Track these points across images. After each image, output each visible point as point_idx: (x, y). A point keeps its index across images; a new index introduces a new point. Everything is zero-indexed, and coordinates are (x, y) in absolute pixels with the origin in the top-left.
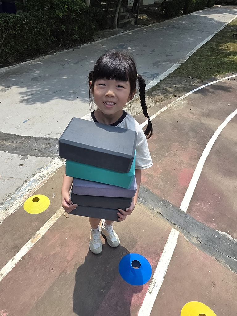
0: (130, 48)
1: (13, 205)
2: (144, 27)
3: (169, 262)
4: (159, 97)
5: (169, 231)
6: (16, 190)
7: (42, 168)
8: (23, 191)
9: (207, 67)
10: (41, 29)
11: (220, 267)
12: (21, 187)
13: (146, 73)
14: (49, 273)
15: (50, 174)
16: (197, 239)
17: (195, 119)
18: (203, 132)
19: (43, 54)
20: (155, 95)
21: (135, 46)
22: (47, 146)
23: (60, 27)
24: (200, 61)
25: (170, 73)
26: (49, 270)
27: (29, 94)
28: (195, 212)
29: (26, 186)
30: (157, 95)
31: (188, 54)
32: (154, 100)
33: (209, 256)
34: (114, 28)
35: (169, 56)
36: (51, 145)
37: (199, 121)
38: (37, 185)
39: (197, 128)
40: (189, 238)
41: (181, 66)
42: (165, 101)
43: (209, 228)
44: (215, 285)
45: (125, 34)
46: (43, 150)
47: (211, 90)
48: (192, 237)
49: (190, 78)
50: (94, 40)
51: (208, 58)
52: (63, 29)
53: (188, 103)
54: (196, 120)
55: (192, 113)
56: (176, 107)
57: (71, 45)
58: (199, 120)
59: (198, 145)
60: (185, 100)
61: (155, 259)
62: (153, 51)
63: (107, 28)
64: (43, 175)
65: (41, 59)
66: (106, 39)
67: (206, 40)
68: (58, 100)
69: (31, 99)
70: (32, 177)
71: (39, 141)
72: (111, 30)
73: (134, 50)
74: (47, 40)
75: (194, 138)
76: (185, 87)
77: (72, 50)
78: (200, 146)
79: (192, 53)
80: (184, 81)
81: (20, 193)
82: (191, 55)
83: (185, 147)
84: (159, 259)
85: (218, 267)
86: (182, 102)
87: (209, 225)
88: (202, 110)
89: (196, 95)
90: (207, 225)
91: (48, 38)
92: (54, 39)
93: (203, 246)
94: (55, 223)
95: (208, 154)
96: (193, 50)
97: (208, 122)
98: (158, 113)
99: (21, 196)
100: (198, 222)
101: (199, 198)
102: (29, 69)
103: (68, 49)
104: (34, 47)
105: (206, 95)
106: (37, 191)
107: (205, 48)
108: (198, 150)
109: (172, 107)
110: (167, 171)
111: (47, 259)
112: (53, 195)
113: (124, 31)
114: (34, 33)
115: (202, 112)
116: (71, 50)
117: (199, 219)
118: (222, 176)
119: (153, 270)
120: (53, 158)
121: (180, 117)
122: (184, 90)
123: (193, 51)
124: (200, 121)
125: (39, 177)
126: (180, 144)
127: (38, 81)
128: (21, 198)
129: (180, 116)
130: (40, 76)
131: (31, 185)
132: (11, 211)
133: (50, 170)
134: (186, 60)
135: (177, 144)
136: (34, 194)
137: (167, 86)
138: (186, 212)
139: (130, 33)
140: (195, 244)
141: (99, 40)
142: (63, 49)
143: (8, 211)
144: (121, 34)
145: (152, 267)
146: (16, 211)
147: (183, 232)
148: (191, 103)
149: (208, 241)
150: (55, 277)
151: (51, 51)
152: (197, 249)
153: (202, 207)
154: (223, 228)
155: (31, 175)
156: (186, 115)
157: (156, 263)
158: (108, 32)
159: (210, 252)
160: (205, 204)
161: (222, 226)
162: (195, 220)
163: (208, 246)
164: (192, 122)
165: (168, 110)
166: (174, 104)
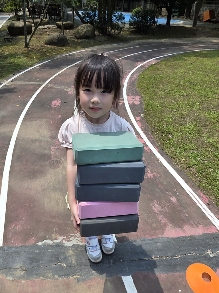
11: (49, 284)
16: (20, 269)
28: (11, 239)
33: (37, 279)
40: (12, 274)
43: (29, 247)
48: (15, 271)
87: (29, 242)
90: (26, 244)
95: (11, 164)
97: (2, 130)
100: (18, 248)
117: (17, 243)
118: (28, 180)
138: (2, 245)
140: (20, 278)
149: (31, 263)
152: (23, 282)
153: (17, 227)
154: (42, 237)
159: (36, 275)
160: (20, 222)
161: (41, 235)
162: (13, 247)
163: (33, 269)
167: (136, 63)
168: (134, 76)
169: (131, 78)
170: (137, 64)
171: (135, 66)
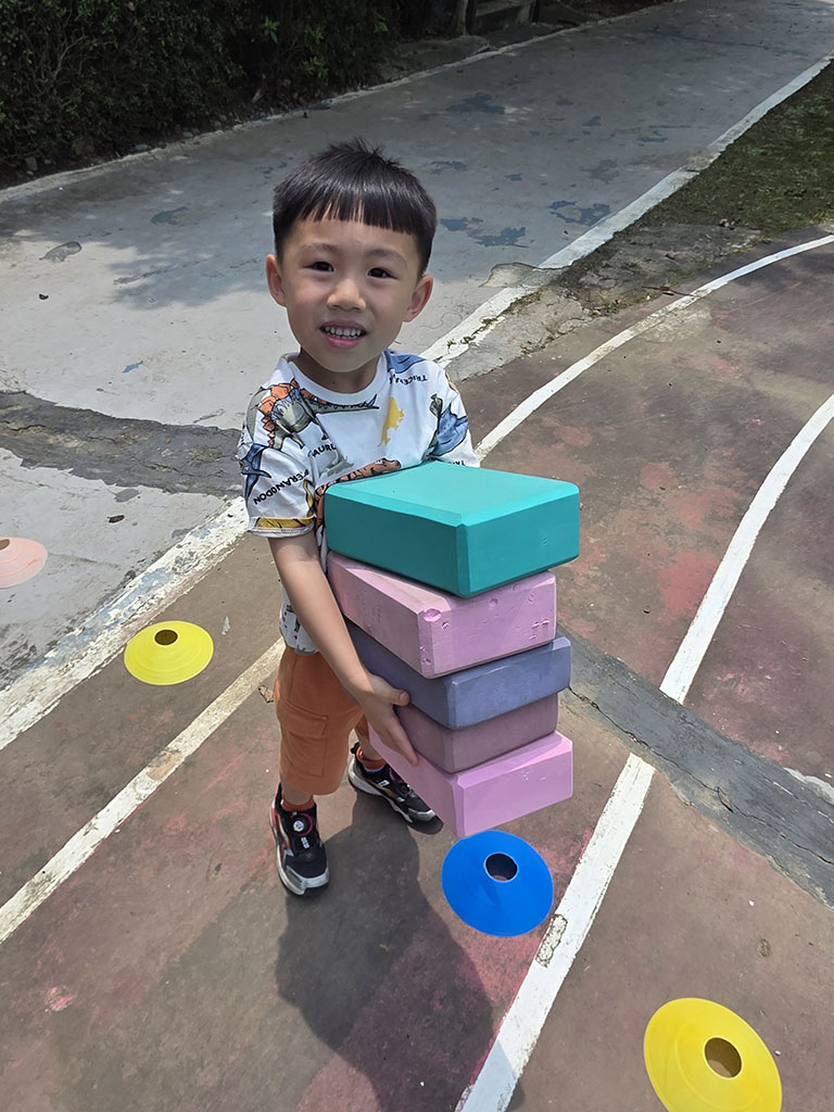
0: (509, 110)
1: (89, 651)
2: (566, 31)
3: (614, 867)
4: (605, 295)
5: (619, 765)
6: (101, 603)
7: (186, 531)
8: (122, 606)
9: (789, 187)
10: (191, 30)
11: (789, 892)
12: (115, 591)
13: (564, 203)
14: (207, 878)
15: (213, 552)
16: (716, 794)
17: (732, 377)
18: (760, 427)
19: (194, 126)
20: (592, 285)
21: (530, 102)
22: (204, 458)
23: (261, 26)
24: (763, 165)
25: (651, 205)
26: (208, 871)
27: (145, 269)
28: (712, 703)
29: (133, 589)
30: (599, 287)
31: (722, 137)
32: (589, 303)
33: (755, 853)
34: (454, 34)
35: (652, 143)
36: (219, 455)
37: (746, 386)
38: (169, 587)
39: (740, 410)
40: (687, 788)
41: (694, 180)
42: (629, 310)
43: (759, 759)
44: (768, 949)
45: (493, 57)
46: (194, 470)
47: (799, 272)
48: (700, 787)
49: (723, 225)
50: (380, 77)
51: (795, 153)
52: (270, 35)
53: (710, 318)
54: (737, 382)
55: (725, 356)
56: (667, 331)
57: (296, 95)
58: (748, 381)
59: (738, 473)
60: (702, 308)
61: (567, 854)
62: (595, 121)
63: (427, 34)
64: (192, 554)
65: (188, 145)
66: (424, 74)
67: (793, 83)
68: (245, 293)
69: (154, 290)
70: (154, 561)
71: (177, 437)
72: (445, 42)
73: (523, 115)
74: (211, 75)
75: (725, 445)
76: (704, 261)
77: (301, 112)
78: (745, 474)
79: (737, 132)
80: (703, 236)
81: (113, 614)
82: (732, 142)
83: (690, 478)
84: (579, 854)
85: (785, 892)
86: (688, 315)
87: (762, 748)
88: (761, 346)
89: (743, 291)
90: (752, 748)
91: (215, 69)
92: (234, 71)
93: (735, 817)
94: (229, 717)
95: (774, 504)
96: (740, 124)
97: (780, 389)
98: (601, 351)
99: (117, 622)
100: (723, 738)
101: (730, 657)
102: (145, 181)
103: (287, 111)
104: (165, 99)
105: (781, 289)
106: (171, 608)
107: (788, 117)
108: (736, 489)
109: (651, 332)
110: (622, 557)
111: (201, 833)
112: (223, 624)
113: (491, 44)
114: (167, 46)
115: (761, 353)
116: (295, 113)
117: (727, 727)
118: (819, 581)
119: (556, 890)
120: (225, 500)
121: (680, 368)
122: (699, 270)
123: (742, 127)
124: (752, 384)
125: (177, 562)
126: (674, 464)
127: (175, 223)
128: (116, 631)
129: (679, 365)
130: (184, 208)
131: (150, 589)
132: (83, 671)
133: (214, 540)
134: (711, 161)
135: (664, 465)
136: (159, 619)
137: (637, 255)
138: (681, 702)
139: (513, 54)
140: (708, 812)
141: (400, 79)
142: (268, 112)
143: (72, 669)
144: (480, 56)
145: (553, 881)
146: (97, 672)
147: (667, 769)
148: (722, 317)
149: (753, 803)
150: (228, 892)
151: (224, 117)
152: (713, 828)
153: (741, 687)
154: (808, 763)
155: (149, 553)
156: (702, 361)
157: (571, 866)
158: (435, 47)
159: (758, 842)
160: (752, 678)
161: (808, 754)
162: (712, 729)
163: (753, 820)
164: (722, 387)
165: (638, 341)
166: (659, 321)
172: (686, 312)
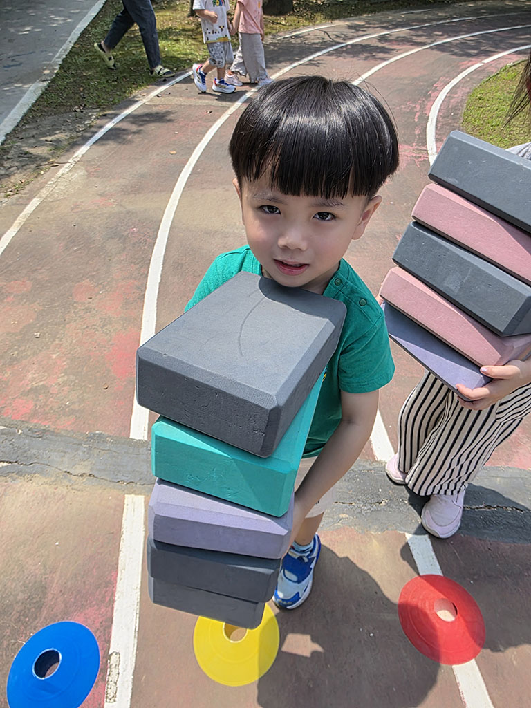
5: (120, 508)
9: (108, 77)
17: (111, 207)
18: (137, 232)
25: (25, 110)
30: (7, 175)
31: (57, 55)
37: (121, 209)
39: (122, 226)
41: (48, 86)
42: (31, 185)
49: (76, 111)
53: (86, 173)
54: (115, 209)
55: (103, 195)
56: (62, 190)
58: (121, 205)
60: (79, 168)
67: (90, 13)
75: (120, 253)
76: (71, 138)
78: (138, 266)
79: (65, 50)
80: (65, 121)
82: (64, 57)
83: (105, 283)
86: (72, 176)
88: (121, 180)
89: (101, 150)
95: (160, 278)
96: (66, 44)
97: (140, 204)
98: (20, 220)
105: (124, 142)
107: (93, 35)
108: (135, 279)
109: (51, 195)
110: (78, 358)
115: (124, 185)
121: (77, 212)
122: (69, 144)
124: (124, 207)
126: (92, 278)
129: (75, 211)
134: (56, 71)
135: (86, 282)
138: (146, 438)
148: (93, 170)
156: (90, 203)
164: (107, 215)
165: (45, 204)
166: (54, 186)
167: (464, 61)
168: (456, 94)
169: (448, 98)
170: (467, 62)
171: (462, 68)
172: (70, 174)
